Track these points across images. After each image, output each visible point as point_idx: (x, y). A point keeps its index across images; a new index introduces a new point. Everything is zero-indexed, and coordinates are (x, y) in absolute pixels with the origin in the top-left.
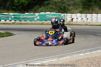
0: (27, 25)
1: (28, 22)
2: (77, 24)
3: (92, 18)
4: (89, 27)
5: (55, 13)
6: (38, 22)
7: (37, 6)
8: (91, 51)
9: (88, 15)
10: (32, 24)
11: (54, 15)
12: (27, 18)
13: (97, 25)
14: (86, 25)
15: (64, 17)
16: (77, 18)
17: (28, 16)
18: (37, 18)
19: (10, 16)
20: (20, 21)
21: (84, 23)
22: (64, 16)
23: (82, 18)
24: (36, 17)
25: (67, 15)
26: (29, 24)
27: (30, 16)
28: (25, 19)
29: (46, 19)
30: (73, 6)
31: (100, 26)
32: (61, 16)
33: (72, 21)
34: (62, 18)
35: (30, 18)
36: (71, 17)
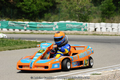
3: (119, 28)
5: (76, 22)
11: (75, 24)
12: (44, 28)
15: (86, 27)
16: (101, 28)
17: (46, 25)
18: (56, 27)
19: (26, 25)
20: (37, 30)
22: (86, 25)
23: (107, 28)
24: (54, 27)
25: (89, 25)
26: (47, 34)
27: (47, 25)
28: (42, 28)
29: (66, 28)
32: (83, 26)
34: (84, 27)
35: (47, 27)
36: (95, 27)
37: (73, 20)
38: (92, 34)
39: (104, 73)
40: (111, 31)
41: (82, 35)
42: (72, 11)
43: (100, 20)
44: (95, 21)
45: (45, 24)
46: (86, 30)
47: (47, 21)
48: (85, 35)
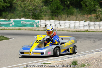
3: (65, 24)
5: (29, 20)
6: (13, 28)
9: (61, 21)
11: (29, 21)
12: (2, 24)
15: (38, 23)
16: (51, 25)
18: (13, 24)
22: (38, 22)
23: (55, 25)
24: (11, 23)
25: (40, 22)
26: (4, 29)
27: (5, 22)
33: (46, 27)
34: (36, 24)
35: (5, 24)
36: (45, 24)
37: (28, 18)
38: (43, 30)
39: (54, 63)
40: (59, 27)
41: (35, 30)
42: (26, 10)
43: (50, 18)
44: (45, 19)
45: (3, 21)
46: (38, 26)
47: (4, 19)
48: (37, 30)
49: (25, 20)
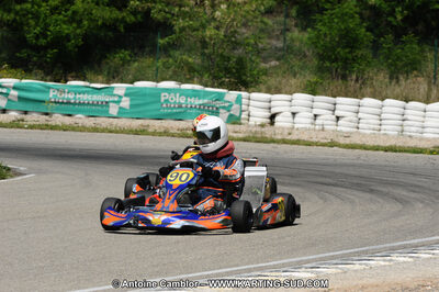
0: (73, 133)
1: (77, 121)
2: (294, 137)
3: (360, 115)
4: (343, 154)
5: (198, 87)
6: (124, 123)
7: (124, 54)
8: (346, 259)
9: (340, 100)
10: (95, 130)
11: (196, 94)
12: (75, 104)
13: (377, 148)
14: (332, 144)
15: (236, 106)
16: (294, 114)
17: (81, 96)
18: (121, 104)
19: (4, 91)
20: (47, 114)
21: (322, 135)
22: (239, 100)
23: (316, 116)
24: (114, 102)
25: (249, 99)
26: (83, 129)
27: (88, 93)
28: (69, 107)
29: (159, 110)
30: (278, 59)
31: (389, 154)
32: (226, 102)
33: (272, 123)
34: (228, 109)
35: (88, 104)
36: (270, 108)
40: (331, 126)
45: (80, 89)
47: (86, 80)
49: (179, 90)
